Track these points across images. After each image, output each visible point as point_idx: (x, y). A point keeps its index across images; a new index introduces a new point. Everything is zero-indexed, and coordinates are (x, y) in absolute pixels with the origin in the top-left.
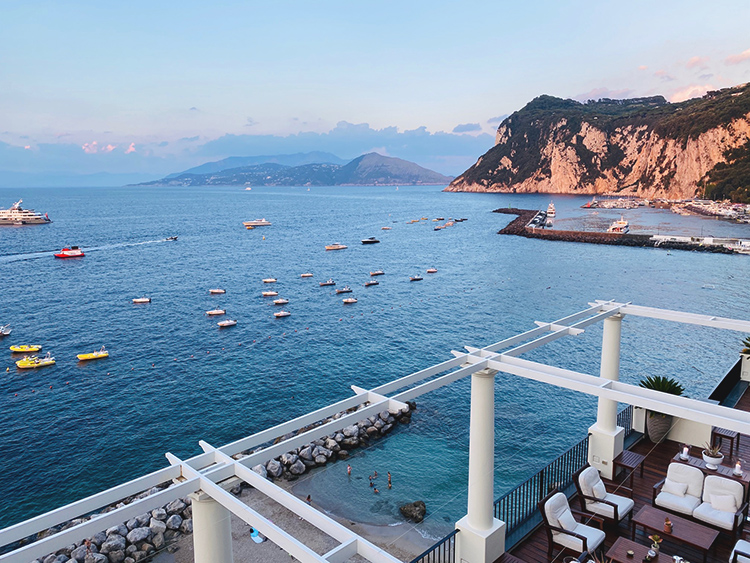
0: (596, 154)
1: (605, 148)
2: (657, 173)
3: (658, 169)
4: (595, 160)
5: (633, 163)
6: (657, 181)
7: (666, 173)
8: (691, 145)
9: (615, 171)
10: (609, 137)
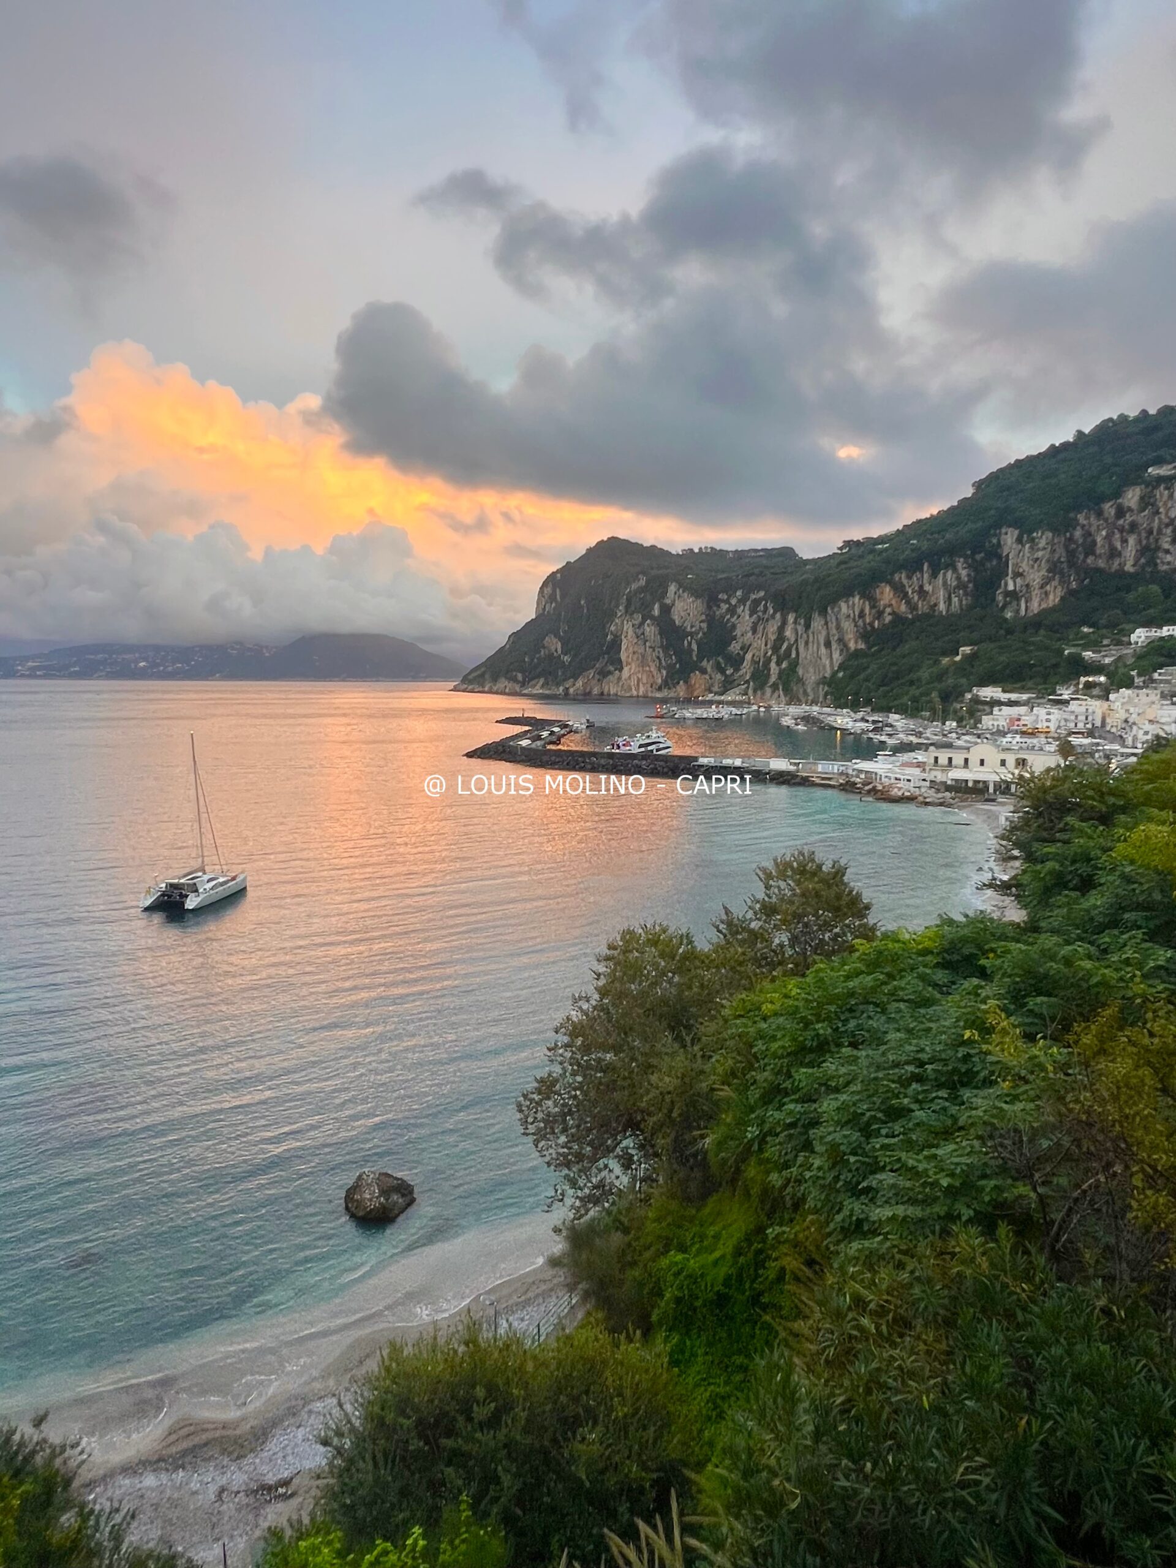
0: (691, 634)
1: (704, 625)
2: (773, 665)
3: (774, 659)
4: (690, 644)
5: (745, 648)
6: (773, 679)
7: (784, 665)
8: (817, 623)
9: (718, 663)
10: (709, 607)
